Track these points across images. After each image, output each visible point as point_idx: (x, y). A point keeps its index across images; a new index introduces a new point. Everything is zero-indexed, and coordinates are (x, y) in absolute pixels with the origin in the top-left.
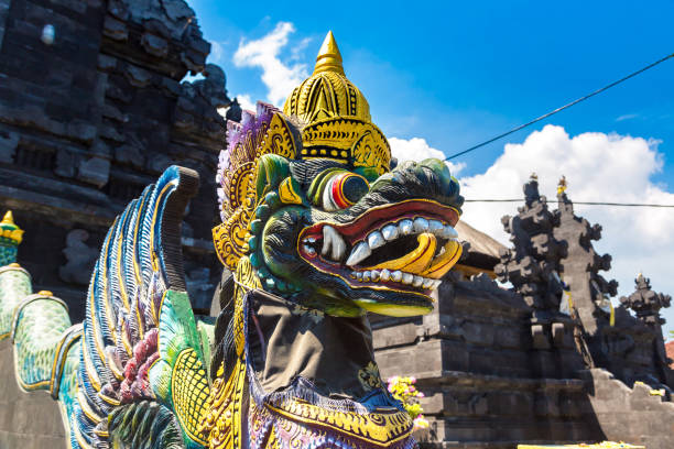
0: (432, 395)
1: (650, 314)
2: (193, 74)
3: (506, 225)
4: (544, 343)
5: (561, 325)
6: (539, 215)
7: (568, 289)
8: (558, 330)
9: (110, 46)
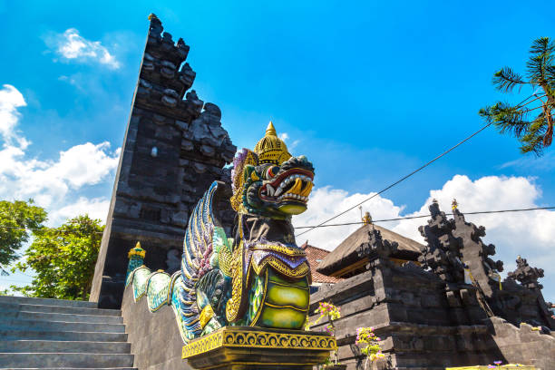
0: (386, 338)
1: (531, 282)
2: (229, 163)
3: (422, 232)
4: (455, 302)
5: (465, 290)
6: (441, 223)
7: (467, 267)
8: (463, 293)
9: (185, 154)
